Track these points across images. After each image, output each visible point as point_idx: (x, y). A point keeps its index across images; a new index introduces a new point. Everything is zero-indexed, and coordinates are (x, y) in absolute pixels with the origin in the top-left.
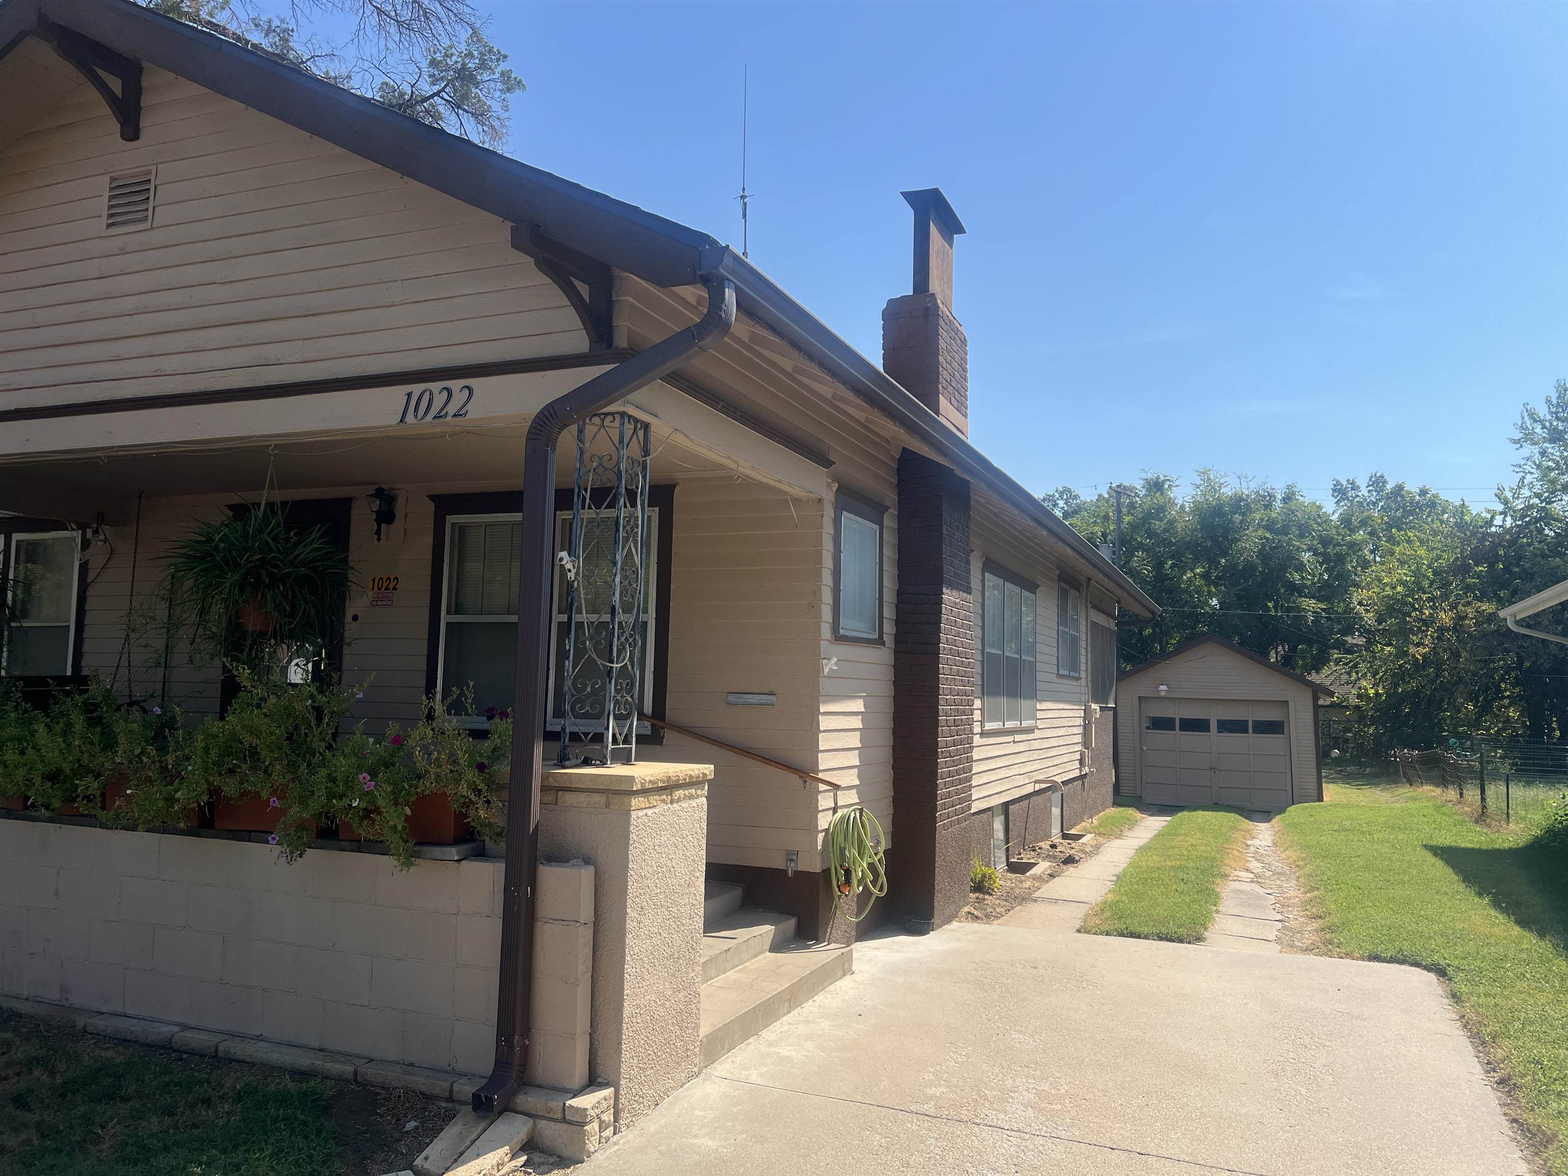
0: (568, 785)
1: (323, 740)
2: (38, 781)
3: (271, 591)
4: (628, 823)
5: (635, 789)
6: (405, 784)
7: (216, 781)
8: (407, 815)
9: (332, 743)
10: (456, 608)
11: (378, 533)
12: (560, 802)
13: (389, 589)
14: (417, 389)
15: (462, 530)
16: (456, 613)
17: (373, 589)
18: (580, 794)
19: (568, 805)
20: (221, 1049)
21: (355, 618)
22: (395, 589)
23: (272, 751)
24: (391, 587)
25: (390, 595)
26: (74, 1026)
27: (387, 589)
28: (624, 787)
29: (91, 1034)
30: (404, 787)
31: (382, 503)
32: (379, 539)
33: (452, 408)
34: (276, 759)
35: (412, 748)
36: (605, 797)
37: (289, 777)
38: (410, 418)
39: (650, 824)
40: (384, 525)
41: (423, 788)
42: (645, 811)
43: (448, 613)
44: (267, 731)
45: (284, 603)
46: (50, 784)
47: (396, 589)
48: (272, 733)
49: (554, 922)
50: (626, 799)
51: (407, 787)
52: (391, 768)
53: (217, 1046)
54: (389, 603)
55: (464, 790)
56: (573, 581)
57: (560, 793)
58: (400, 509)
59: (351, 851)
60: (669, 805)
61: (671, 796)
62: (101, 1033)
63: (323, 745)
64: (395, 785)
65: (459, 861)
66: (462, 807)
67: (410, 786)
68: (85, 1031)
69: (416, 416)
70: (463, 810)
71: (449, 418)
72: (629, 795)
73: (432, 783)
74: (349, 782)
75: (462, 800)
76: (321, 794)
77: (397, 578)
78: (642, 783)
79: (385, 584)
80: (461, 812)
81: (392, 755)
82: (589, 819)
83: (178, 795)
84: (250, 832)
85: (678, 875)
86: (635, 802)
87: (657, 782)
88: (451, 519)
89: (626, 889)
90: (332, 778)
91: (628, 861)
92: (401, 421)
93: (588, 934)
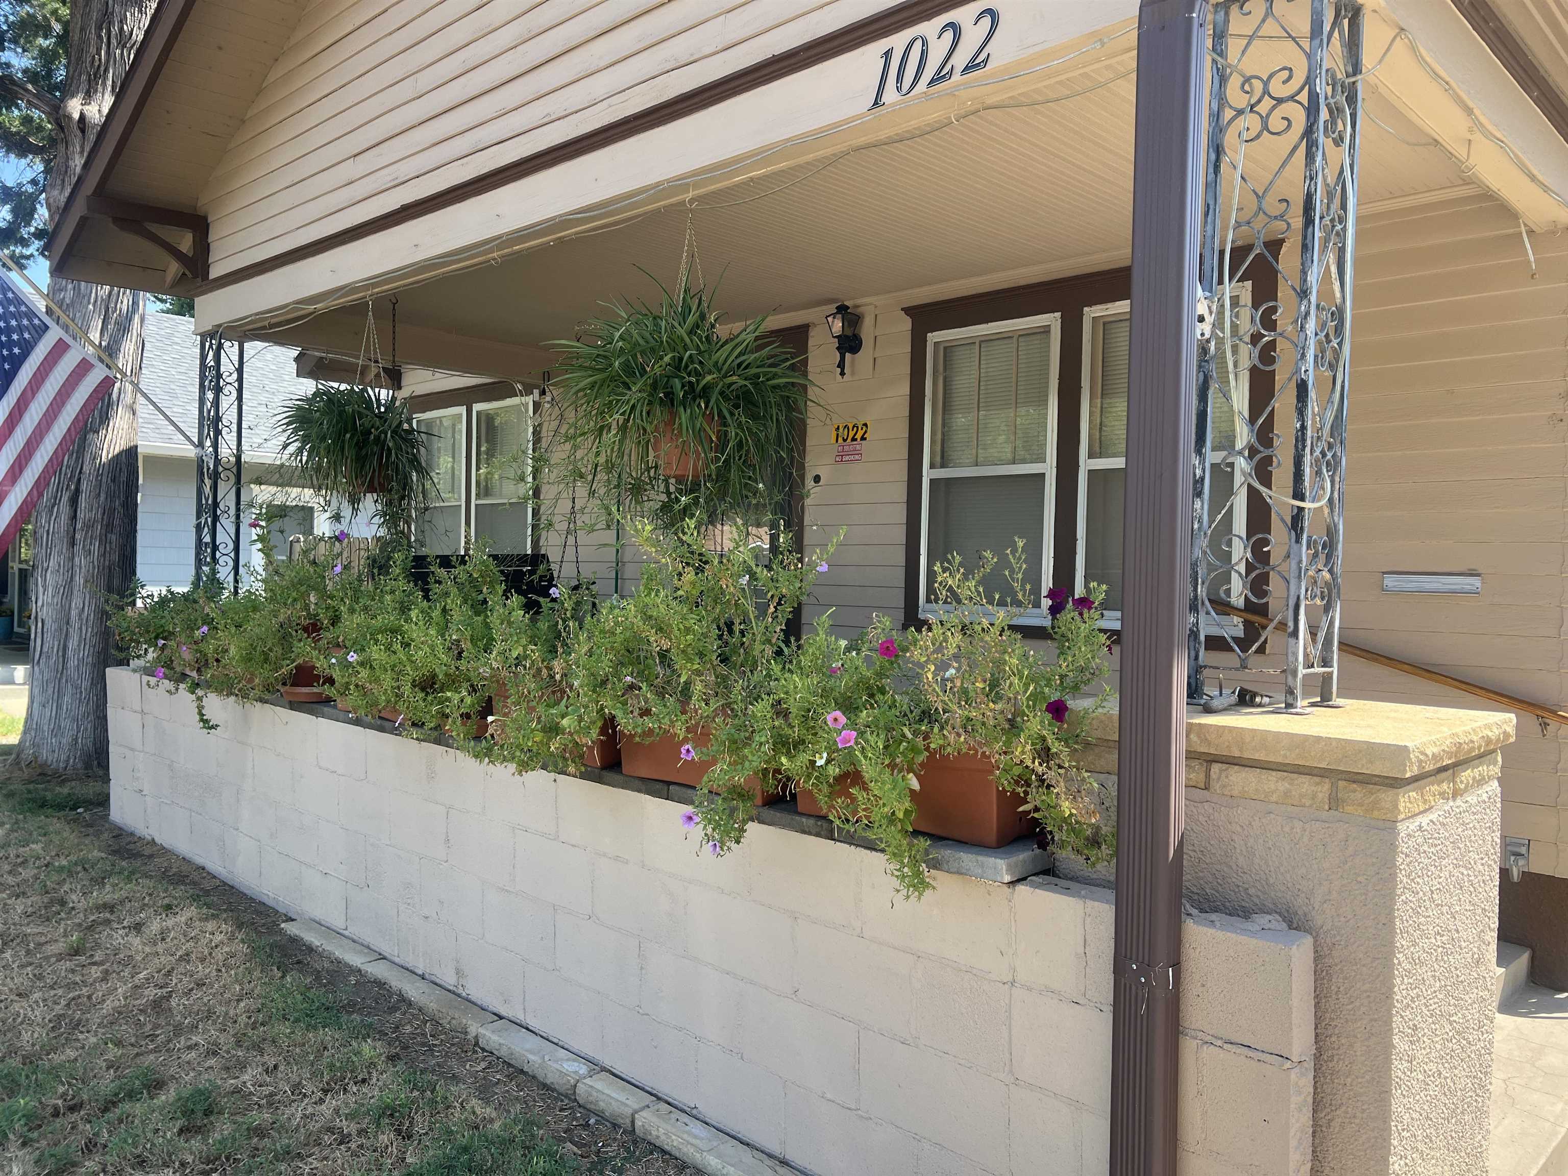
0: (1237, 754)
1: (769, 641)
2: (407, 689)
3: (689, 411)
4: (1392, 848)
5: (1408, 775)
6: (906, 730)
7: (610, 706)
8: (912, 791)
9: (783, 646)
10: (943, 461)
11: (841, 365)
12: (1216, 786)
13: (856, 440)
14: (898, 41)
15: (948, 351)
16: (943, 466)
17: (837, 441)
18: (1265, 774)
19: (1235, 793)
20: (638, 1123)
21: (817, 479)
22: (863, 438)
23: (690, 660)
24: (858, 436)
25: (858, 447)
26: (466, 1033)
27: (854, 439)
28: (1379, 769)
29: (483, 1050)
30: (904, 736)
31: (846, 324)
32: (842, 374)
33: (960, 59)
34: (698, 673)
35: (922, 666)
36: (1326, 786)
37: (714, 704)
38: (890, 95)
39: (1426, 848)
40: (848, 355)
41: (941, 742)
42: (1419, 819)
43: (932, 466)
44: (681, 626)
45: (708, 429)
46: (422, 695)
47: (865, 439)
48: (688, 630)
49: (1226, 1046)
50: (1385, 796)
51: (910, 736)
52: (879, 697)
53: (633, 1115)
54: (857, 457)
55: (1023, 751)
56: (1208, 341)
57: (1216, 768)
58: (867, 331)
59: (818, 835)
60: (1451, 803)
61: (1454, 782)
62: (496, 1052)
63: (769, 651)
64: (889, 729)
65: (1012, 883)
66: (1017, 783)
67: (915, 733)
68: (477, 1044)
69: (899, 89)
70: (1020, 790)
71: (956, 77)
72: (1392, 786)
73: (959, 735)
74: (809, 717)
75: (1017, 771)
76: (763, 739)
77: (865, 425)
78: (1420, 761)
79: (851, 434)
80: (1015, 794)
81: (880, 675)
82: (1287, 829)
83: (565, 722)
84: (669, 783)
85: (1463, 944)
86: (1407, 800)
87: (1442, 758)
88: (934, 337)
89: (1388, 995)
90: (780, 711)
91: (1393, 932)
92: (876, 103)
93: (1306, 1083)
